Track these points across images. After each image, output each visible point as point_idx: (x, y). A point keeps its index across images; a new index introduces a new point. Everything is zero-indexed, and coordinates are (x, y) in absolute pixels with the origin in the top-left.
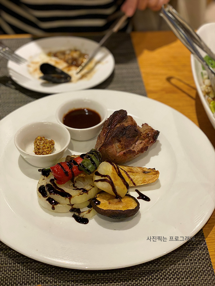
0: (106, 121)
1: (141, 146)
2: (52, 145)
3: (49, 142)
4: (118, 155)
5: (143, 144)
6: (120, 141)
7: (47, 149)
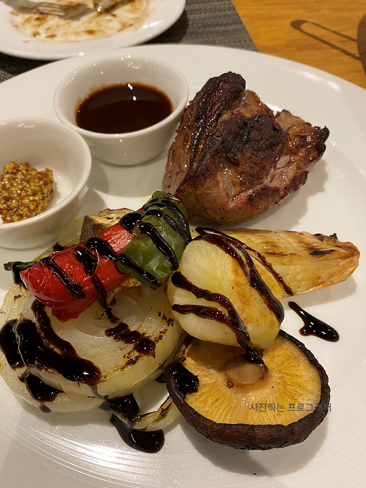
0: (185, 110)
1: (291, 172)
2: (46, 184)
3: (39, 175)
4: (232, 205)
5: (293, 167)
6: (234, 164)
7: (31, 198)
